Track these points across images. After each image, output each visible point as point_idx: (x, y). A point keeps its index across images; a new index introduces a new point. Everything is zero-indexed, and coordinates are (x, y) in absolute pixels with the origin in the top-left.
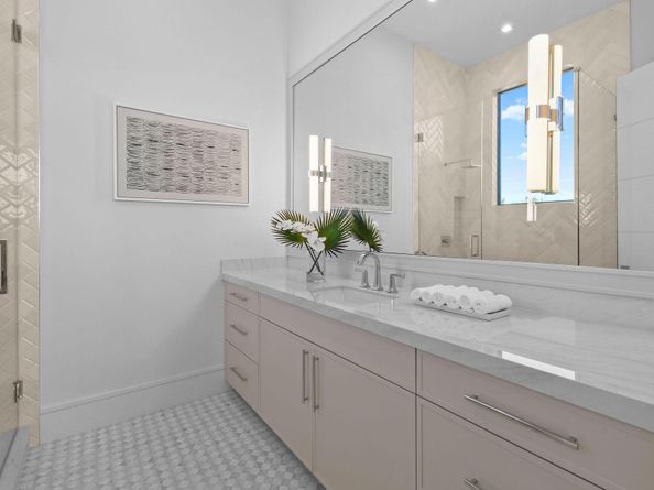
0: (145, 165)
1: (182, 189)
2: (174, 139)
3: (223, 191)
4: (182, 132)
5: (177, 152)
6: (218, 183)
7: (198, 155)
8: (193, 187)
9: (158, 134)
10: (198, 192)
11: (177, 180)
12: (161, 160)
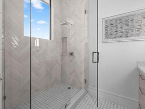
0: (109, 32)
1: (121, 37)
2: (118, 22)
3: (138, 35)
4: (121, 19)
5: (119, 26)
6: (136, 32)
7: (127, 25)
8: (125, 35)
9: (113, 22)
10: (127, 37)
11: (119, 34)
12: (114, 29)
